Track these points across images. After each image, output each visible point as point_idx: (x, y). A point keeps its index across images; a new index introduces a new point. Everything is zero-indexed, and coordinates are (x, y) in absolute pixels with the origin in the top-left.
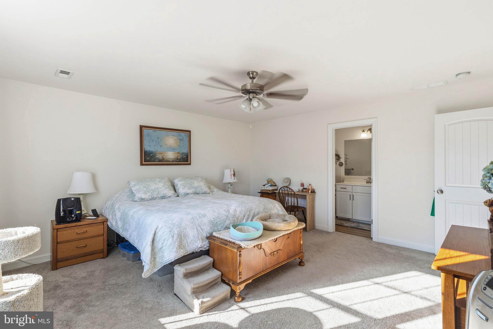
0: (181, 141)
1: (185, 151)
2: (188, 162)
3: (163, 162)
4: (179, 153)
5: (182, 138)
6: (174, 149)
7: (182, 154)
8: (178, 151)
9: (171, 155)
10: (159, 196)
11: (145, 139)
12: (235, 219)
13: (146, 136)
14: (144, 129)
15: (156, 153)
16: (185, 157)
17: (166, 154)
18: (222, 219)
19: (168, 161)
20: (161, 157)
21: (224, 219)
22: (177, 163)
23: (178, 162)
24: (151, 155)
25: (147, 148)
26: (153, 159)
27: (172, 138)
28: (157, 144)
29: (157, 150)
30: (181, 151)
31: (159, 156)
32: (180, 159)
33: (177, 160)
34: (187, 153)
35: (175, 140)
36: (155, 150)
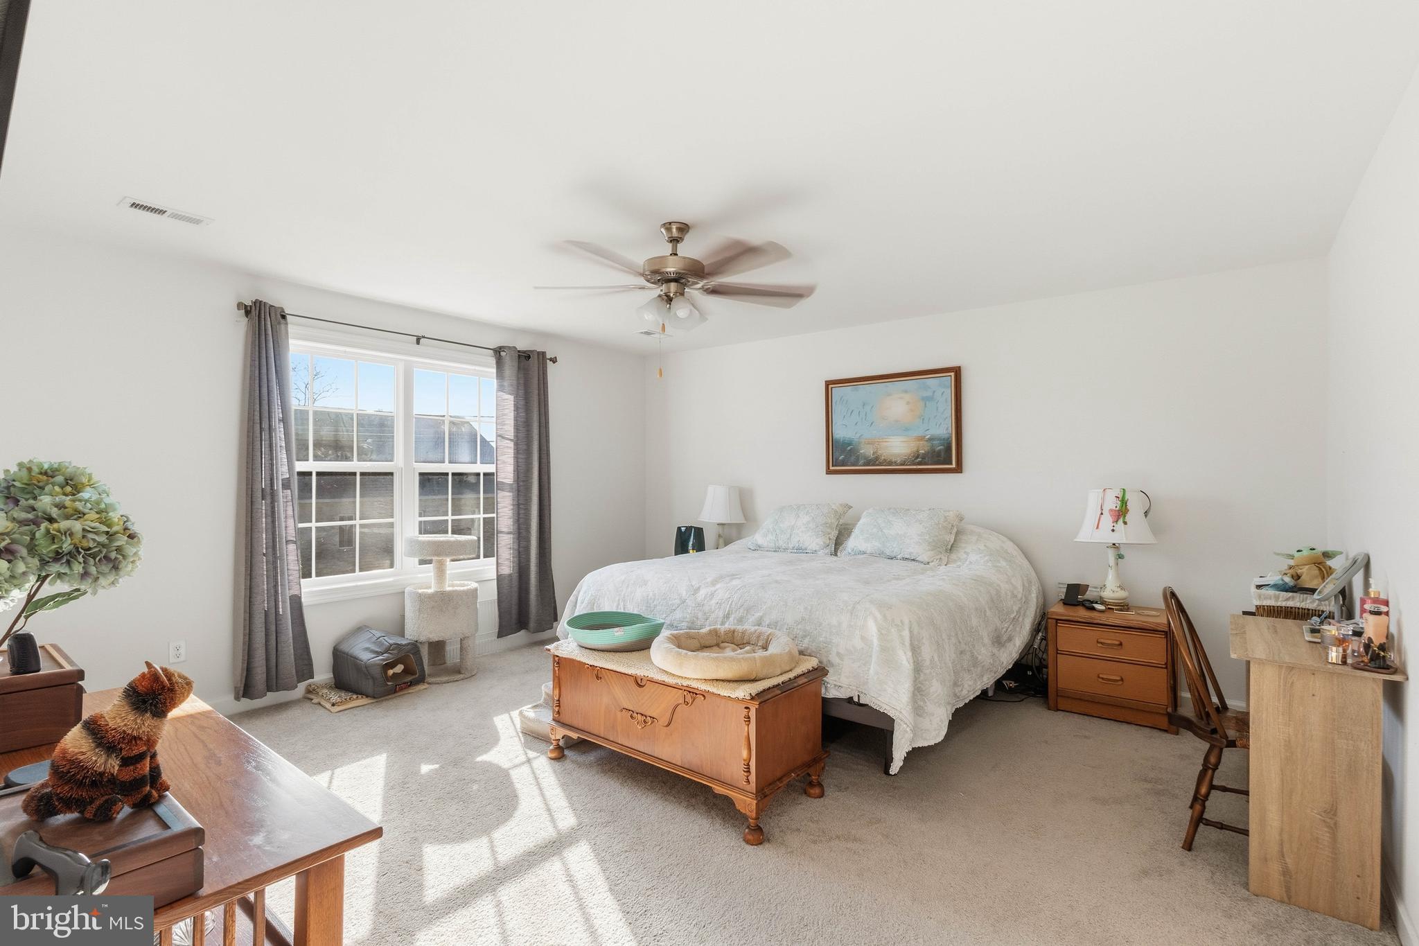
0: (927, 402)
1: (944, 428)
2: (951, 464)
3: (878, 466)
4: (921, 438)
5: (929, 394)
6: (907, 430)
7: (930, 440)
8: (920, 433)
9: (898, 447)
10: (791, 546)
11: (837, 410)
12: (700, 615)
13: (838, 403)
14: (832, 388)
15: (860, 443)
16: (940, 451)
17: (886, 444)
18: (670, 603)
19: (890, 463)
20: (872, 452)
21: (673, 605)
22: (915, 467)
23: (920, 464)
24: (849, 448)
25: (840, 433)
26: (853, 458)
27: (901, 398)
28: (862, 419)
29: (861, 435)
30: (927, 432)
31: (867, 451)
32: (924, 456)
33: (917, 457)
34: (947, 436)
35: (908, 403)
36: (858, 435)
